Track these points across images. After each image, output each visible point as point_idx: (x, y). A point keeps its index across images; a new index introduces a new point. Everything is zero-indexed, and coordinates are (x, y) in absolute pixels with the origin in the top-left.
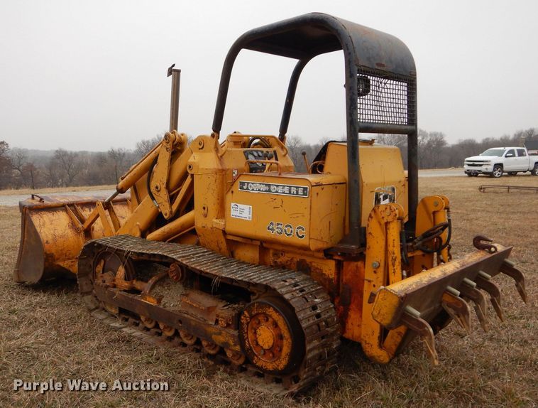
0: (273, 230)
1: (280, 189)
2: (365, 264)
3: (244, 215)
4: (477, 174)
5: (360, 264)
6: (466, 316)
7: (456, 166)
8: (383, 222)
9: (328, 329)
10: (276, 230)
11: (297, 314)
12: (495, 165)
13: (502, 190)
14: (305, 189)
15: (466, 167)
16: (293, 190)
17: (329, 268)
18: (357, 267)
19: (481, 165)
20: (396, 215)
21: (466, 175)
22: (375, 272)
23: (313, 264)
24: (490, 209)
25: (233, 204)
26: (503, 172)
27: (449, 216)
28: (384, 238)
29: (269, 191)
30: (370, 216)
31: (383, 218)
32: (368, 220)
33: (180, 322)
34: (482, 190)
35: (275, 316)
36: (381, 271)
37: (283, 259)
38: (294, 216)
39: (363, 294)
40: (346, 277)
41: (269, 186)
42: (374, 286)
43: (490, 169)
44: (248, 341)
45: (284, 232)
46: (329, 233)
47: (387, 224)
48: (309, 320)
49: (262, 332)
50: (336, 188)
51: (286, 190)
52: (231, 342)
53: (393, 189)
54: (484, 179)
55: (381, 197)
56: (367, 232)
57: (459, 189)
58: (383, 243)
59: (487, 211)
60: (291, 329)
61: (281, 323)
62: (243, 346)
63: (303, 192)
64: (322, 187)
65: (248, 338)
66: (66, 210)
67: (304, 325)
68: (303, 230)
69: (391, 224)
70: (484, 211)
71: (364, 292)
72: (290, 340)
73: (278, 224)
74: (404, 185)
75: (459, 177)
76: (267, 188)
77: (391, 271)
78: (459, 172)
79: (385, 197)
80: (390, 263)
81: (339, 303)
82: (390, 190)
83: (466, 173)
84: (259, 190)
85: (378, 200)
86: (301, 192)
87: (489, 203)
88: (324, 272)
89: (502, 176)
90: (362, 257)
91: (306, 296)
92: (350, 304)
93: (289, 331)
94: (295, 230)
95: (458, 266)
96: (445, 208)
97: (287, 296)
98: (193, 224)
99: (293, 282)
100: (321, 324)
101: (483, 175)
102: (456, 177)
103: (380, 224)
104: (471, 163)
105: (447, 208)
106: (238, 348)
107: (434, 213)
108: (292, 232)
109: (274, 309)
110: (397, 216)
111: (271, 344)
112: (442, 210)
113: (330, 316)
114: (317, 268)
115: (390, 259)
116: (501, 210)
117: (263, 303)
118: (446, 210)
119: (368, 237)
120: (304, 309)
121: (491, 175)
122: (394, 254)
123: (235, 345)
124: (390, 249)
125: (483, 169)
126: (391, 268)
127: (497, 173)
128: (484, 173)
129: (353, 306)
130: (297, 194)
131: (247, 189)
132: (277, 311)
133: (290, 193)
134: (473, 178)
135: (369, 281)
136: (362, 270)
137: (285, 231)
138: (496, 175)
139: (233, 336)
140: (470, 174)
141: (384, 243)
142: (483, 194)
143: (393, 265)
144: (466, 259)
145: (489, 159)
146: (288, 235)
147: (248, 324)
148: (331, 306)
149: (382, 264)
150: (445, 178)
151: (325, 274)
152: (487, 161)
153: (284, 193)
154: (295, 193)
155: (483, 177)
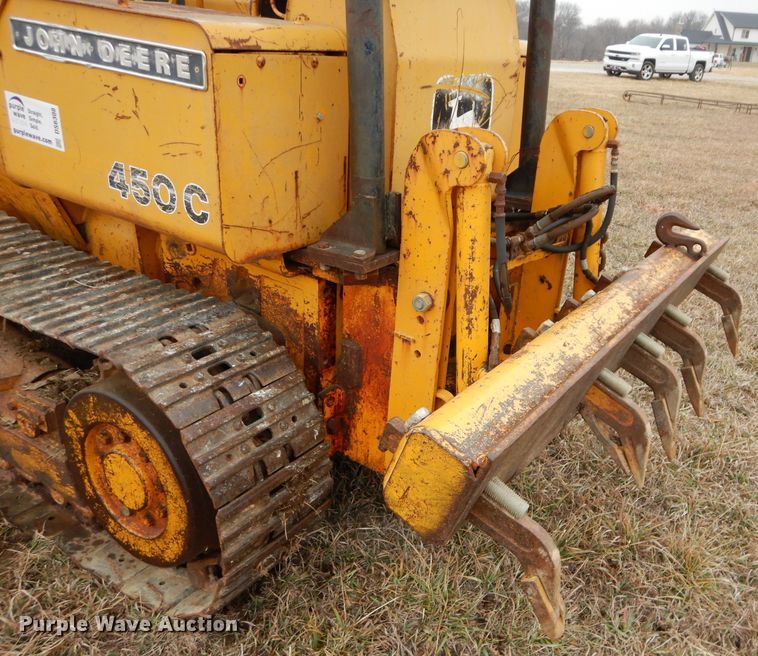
0: (123, 187)
1: (123, 56)
2: (395, 295)
3: (42, 132)
4: (620, 72)
5: (383, 292)
6: (639, 448)
7: (590, 59)
8: (447, 185)
9: (293, 466)
10: (132, 190)
11: (189, 449)
12: (646, 60)
13: (655, 100)
14: (195, 59)
15: (607, 61)
16: (162, 60)
17: (304, 297)
18: (376, 299)
19: (626, 59)
20: (483, 168)
21: (605, 72)
22: (421, 320)
23: (267, 282)
24: (638, 130)
25: (8, 96)
26: (654, 72)
27: (613, 165)
28: (448, 232)
29: (95, 57)
30: (413, 165)
31: (447, 172)
32: (407, 176)
34: (627, 98)
35: (139, 435)
36: (436, 319)
38: (174, 149)
39: (389, 368)
40: (351, 320)
41: (95, 40)
42: (418, 354)
43: (638, 66)
44: (90, 481)
45: (152, 198)
46: (297, 207)
47: (456, 191)
48: (229, 457)
49: (116, 470)
50: (315, 65)
51: (141, 59)
52: (53, 474)
53: (488, 85)
54: (629, 80)
55: (453, 104)
56: (405, 210)
57: (595, 94)
58: (444, 246)
59: (635, 133)
60: (182, 477)
61: (156, 456)
62: (80, 488)
63: (191, 70)
64: (261, 57)
65: (87, 474)
67: (209, 479)
68: (203, 197)
69: (468, 193)
70: (629, 131)
71: (393, 366)
72: (181, 503)
73: (135, 172)
74: (515, 75)
75: (596, 74)
76: (88, 48)
77: (461, 324)
78: (596, 68)
79: (465, 106)
80: (461, 303)
81: (333, 381)
82: (479, 87)
83: (605, 69)
84: (68, 54)
85: (442, 114)
86: (183, 71)
87: (636, 119)
88: (293, 306)
89: (651, 78)
90: (388, 275)
91: (227, 386)
92: (359, 386)
93: (179, 482)
94: (182, 196)
95: (629, 304)
96: (609, 145)
97: (159, 397)
99: (192, 343)
100: (268, 461)
101: (627, 74)
102: (591, 74)
103: (439, 192)
104: (614, 55)
105: (613, 146)
106: (71, 491)
107: (581, 155)
108: (173, 200)
109: (136, 420)
110: (488, 170)
111: (140, 501)
112: (602, 149)
113: (300, 430)
114: (276, 294)
115: (460, 292)
116: (654, 132)
117: (108, 399)
118: (609, 150)
119: (406, 223)
120: (213, 430)
121: (637, 76)
122: (471, 277)
123: (64, 484)
124: (463, 263)
125: (628, 65)
126: (461, 314)
127: (646, 73)
128: (630, 72)
129: (367, 392)
130: (174, 74)
131: (35, 46)
132: (143, 427)
133: (153, 71)
134: (614, 77)
135: (406, 341)
136: (390, 308)
137: (156, 195)
138: (645, 77)
139: (55, 462)
140: (612, 72)
141: (446, 246)
142: (628, 104)
143: (469, 308)
144: (644, 277)
145: (638, 51)
146: (165, 208)
147: (82, 441)
148: (306, 401)
149: (440, 301)
150: (577, 75)
151: (296, 313)
152: (634, 54)
153: (135, 68)
154: (167, 71)
155: (628, 77)
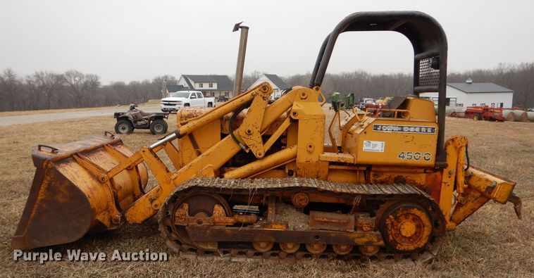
0: (403, 157)
1: (412, 129)
2: (442, 173)
3: (376, 148)
5: (438, 173)
10: (406, 157)
14: (433, 129)
15: (162, 106)
16: (423, 129)
17: (420, 179)
18: (436, 176)
19: (175, 105)
22: (449, 177)
25: (365, 142)
28: (457, 156)
29: (402, 131)
33: (317, 237)
35: (418, 213)
36: (453, 176)
37: (382, 177)
38: (423, 146)
41: (402, 127)
42: (448, 185)
44: (392, 236)
45: (413, 157)
49: (405, 227)
51: (417, 130)
52: (375, 240)
58: (456, 159)
61: (423, 217)
62: (386, 240)
63: (431, 131)
65: (391, 234)
66: (76, 161)
68: (430, 155)
72: (430, 227)
73: (408, 153)
76: (400, 129)
84: (392, 131)
86: (429, 130)
88: (416, 182)
94: (422, 156)
98: (296, 157)
104: (166, 103)
106: (382, 243)
108: (420, 157)
109: (418, 209)
111: (413, 233)
115: (461, 168)
117: (408, 207)
119: (447, 156)
123: (379, 241)
124: (461, 162)
125: (177, 107)
126: (461, 173)
130: (426, 132)
131: (381, 130)
133: (420, 132)
135: (445, 183)
137: (415, 157)
139: (377, 236)
143: (463, 171)
146: (417, 160)
147: (392, 224)
149: (454, 171)
152: (178, 102)
153: (415, 132)
